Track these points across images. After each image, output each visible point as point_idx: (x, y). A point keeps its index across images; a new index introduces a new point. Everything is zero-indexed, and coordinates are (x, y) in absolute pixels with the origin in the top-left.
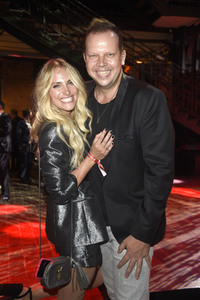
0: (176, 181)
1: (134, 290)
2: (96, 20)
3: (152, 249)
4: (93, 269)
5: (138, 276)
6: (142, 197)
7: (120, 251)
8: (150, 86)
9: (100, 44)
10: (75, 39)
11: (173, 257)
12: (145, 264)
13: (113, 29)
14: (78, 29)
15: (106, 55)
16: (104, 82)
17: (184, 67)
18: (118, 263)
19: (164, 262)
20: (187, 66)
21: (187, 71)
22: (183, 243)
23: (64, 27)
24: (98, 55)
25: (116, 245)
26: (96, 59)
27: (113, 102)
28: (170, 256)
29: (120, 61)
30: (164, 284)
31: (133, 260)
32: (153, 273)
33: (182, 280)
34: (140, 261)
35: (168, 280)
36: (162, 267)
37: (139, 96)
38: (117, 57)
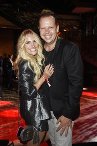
0: (84, 89)
3: (73, 122)
5: (66, 135)
6: (68, 97)
9: (46, 22)
10: (34, 19)
11: (84, 126)
14: (35, 14)
15: (49, 28)
16: (49, 41)
17: (87, 32)
18: (56, 129)
19: (78, 129)
20: (89, 32)
21: (88, 34)
22: (88, 119)
23: (28, 13)
24: (45, 28)
25: (56, 120)
26: (44, 30)
28: (81, 126)
30: (79, 140)
31: (64, 127)
32: (73, 134)
33: (87, 137)
34: (67, 128)
35: (81, 137)
36: (78, 131)
38: (54, 28)
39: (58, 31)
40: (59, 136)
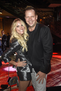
1: (41, 87)
2: (28, 6)
3: (47, 75)
4: (29, 81)
5: (42, 83)
6: (43, 59)
7: (37, 76)
8: (45, 26)
9: (29, 13)
11: (55, 76)
12: (45, 79)
13: (33, 9)
15: (31, 17)
16: (31, 25)
17: (58, 19)
18: (36, 79)
19: (52, 78)
21: (59, 20)
22: (58, 72)
24: (29, 17)
25: (36, 74)
26: (28, 18)
27: (34, 31)
28: (54, 76)
29: (36, 18)
30: (52, 85)
31: (41, 78)
33: (57, 83)
35: (53, 83)
36: (51, 79)
37: (41, 29)
38: (35, 17)
39: (37, 19)
40: (38, 84)
